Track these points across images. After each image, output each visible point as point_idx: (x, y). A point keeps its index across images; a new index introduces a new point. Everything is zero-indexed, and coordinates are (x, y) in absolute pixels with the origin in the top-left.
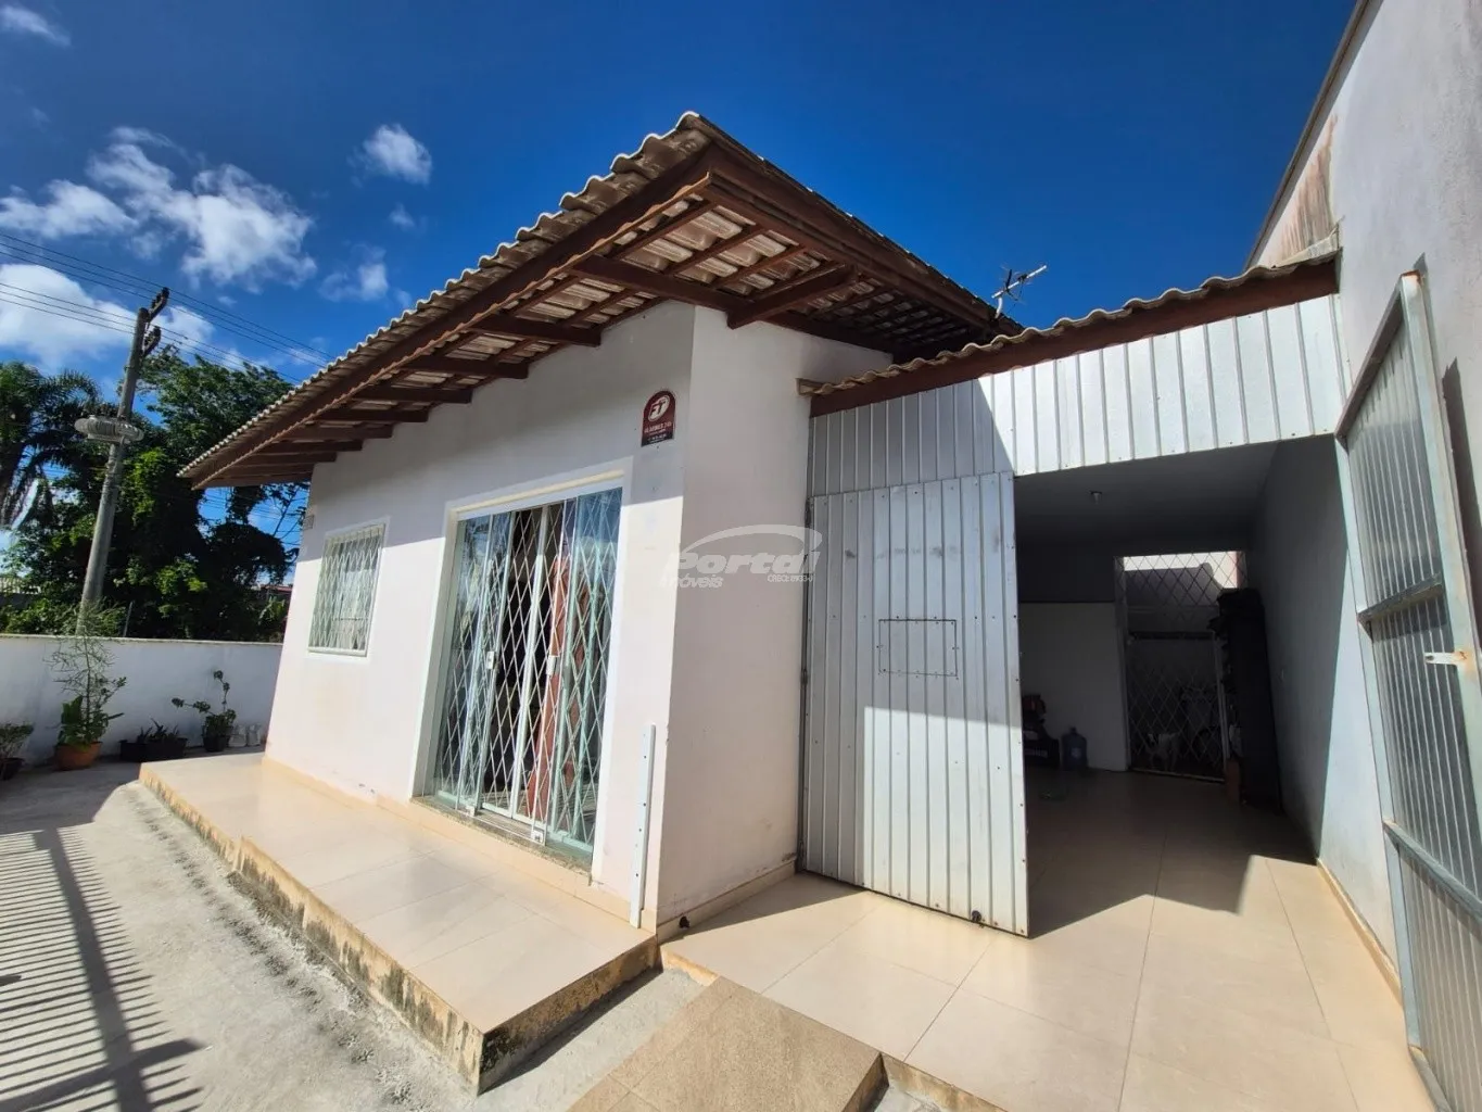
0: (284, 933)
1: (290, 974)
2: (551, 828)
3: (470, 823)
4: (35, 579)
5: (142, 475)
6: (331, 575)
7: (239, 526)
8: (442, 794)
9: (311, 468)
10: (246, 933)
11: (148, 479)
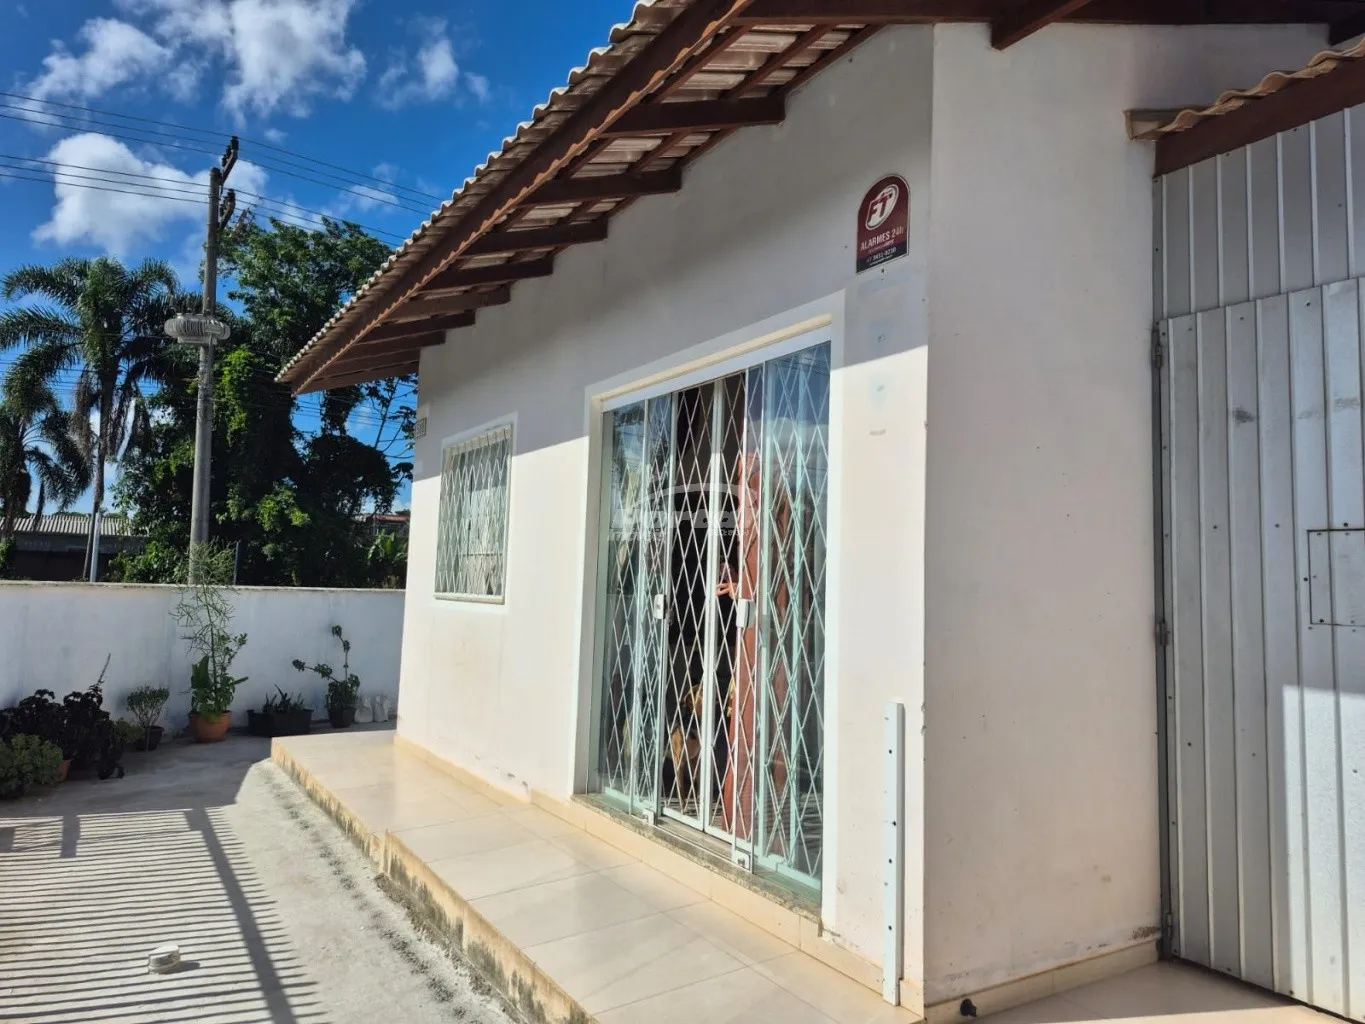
0: (443, 953)
1: (457, 1002)
2: (759, 850)
3: (650, 834)
4: (144, 519)
5: (231, 382)
6: (454, 497)
7: (336, 437)
8: (610, 792)
9: (417, 355)
10: (402, 947)
11: (238, 386)
